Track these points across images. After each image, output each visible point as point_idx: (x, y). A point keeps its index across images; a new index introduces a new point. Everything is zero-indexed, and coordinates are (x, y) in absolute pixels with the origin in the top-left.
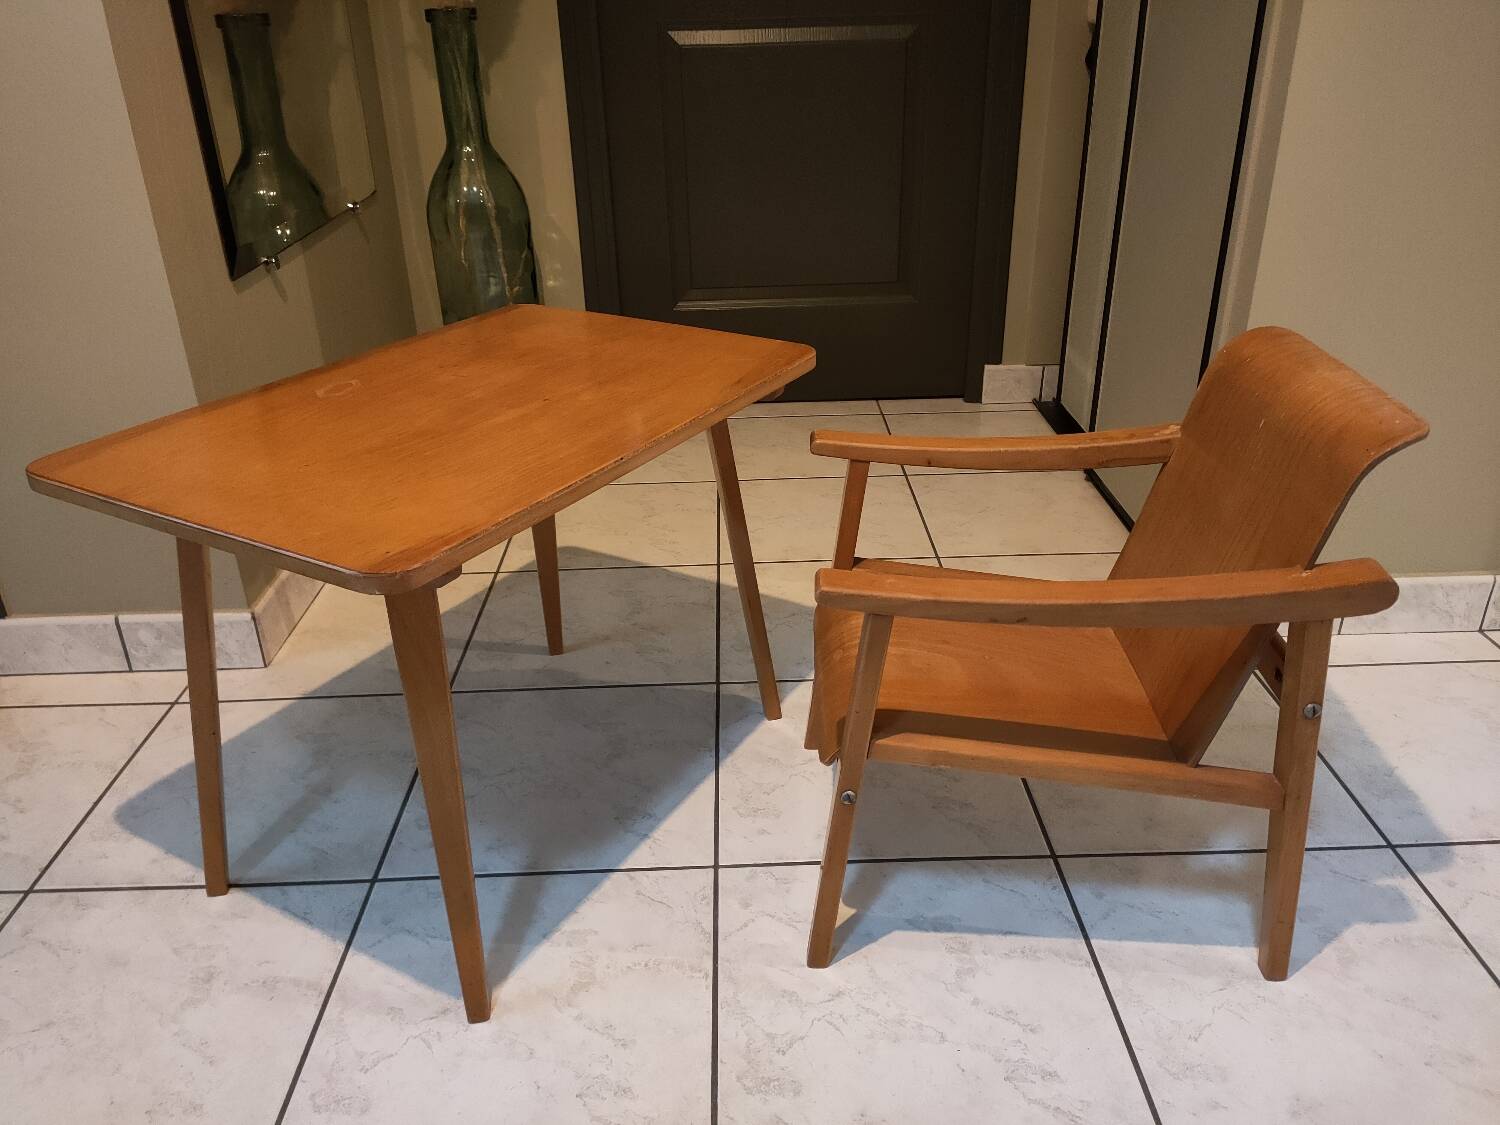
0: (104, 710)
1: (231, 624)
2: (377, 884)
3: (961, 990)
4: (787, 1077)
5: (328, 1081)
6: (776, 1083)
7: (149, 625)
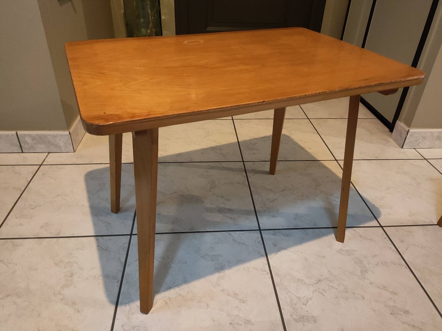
0: (14, 167)
1: (61, 135)
2: (132, 236)
3: (365, 279)
4: (310, 315)
5: (128, 319)
6: (306, 317)
7: (30, 135)
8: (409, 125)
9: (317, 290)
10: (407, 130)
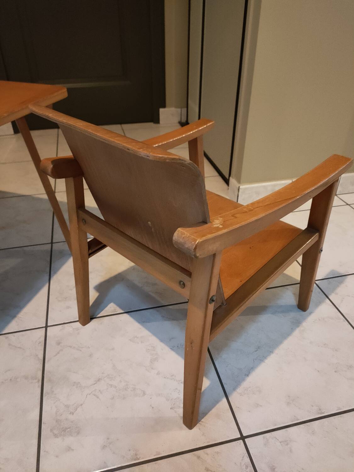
3: (152, 369)
4: (74, 426)
8: (239, 181)
9: (93, 393)
10: (238, 187)
